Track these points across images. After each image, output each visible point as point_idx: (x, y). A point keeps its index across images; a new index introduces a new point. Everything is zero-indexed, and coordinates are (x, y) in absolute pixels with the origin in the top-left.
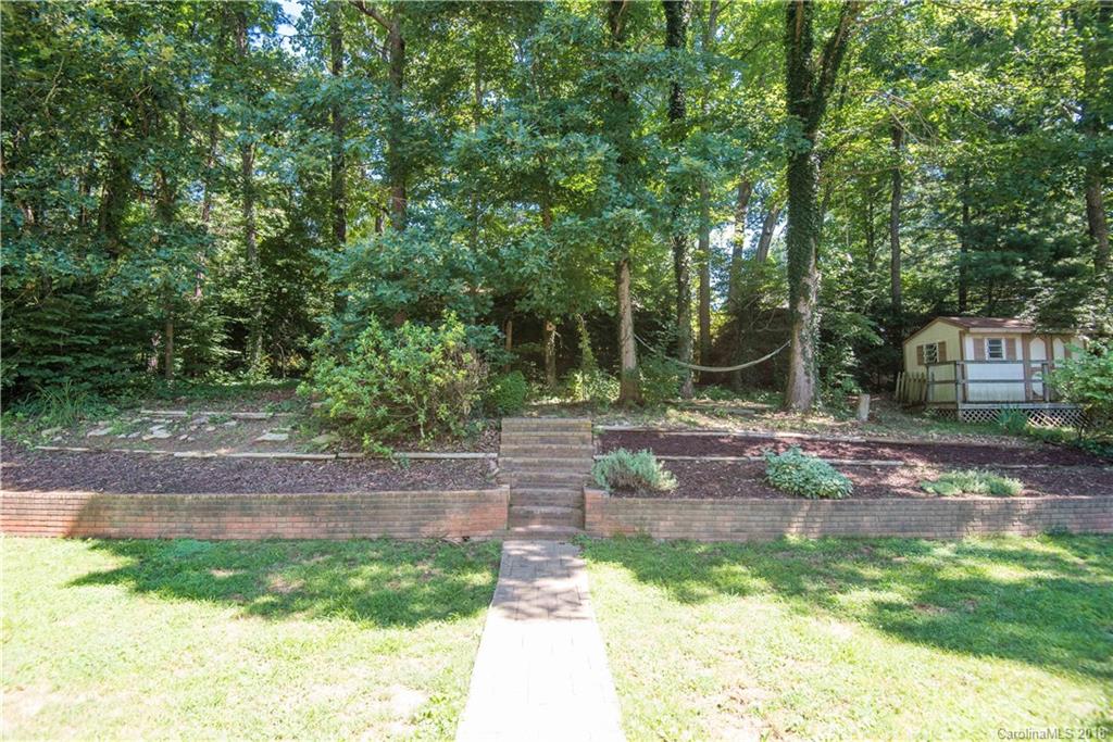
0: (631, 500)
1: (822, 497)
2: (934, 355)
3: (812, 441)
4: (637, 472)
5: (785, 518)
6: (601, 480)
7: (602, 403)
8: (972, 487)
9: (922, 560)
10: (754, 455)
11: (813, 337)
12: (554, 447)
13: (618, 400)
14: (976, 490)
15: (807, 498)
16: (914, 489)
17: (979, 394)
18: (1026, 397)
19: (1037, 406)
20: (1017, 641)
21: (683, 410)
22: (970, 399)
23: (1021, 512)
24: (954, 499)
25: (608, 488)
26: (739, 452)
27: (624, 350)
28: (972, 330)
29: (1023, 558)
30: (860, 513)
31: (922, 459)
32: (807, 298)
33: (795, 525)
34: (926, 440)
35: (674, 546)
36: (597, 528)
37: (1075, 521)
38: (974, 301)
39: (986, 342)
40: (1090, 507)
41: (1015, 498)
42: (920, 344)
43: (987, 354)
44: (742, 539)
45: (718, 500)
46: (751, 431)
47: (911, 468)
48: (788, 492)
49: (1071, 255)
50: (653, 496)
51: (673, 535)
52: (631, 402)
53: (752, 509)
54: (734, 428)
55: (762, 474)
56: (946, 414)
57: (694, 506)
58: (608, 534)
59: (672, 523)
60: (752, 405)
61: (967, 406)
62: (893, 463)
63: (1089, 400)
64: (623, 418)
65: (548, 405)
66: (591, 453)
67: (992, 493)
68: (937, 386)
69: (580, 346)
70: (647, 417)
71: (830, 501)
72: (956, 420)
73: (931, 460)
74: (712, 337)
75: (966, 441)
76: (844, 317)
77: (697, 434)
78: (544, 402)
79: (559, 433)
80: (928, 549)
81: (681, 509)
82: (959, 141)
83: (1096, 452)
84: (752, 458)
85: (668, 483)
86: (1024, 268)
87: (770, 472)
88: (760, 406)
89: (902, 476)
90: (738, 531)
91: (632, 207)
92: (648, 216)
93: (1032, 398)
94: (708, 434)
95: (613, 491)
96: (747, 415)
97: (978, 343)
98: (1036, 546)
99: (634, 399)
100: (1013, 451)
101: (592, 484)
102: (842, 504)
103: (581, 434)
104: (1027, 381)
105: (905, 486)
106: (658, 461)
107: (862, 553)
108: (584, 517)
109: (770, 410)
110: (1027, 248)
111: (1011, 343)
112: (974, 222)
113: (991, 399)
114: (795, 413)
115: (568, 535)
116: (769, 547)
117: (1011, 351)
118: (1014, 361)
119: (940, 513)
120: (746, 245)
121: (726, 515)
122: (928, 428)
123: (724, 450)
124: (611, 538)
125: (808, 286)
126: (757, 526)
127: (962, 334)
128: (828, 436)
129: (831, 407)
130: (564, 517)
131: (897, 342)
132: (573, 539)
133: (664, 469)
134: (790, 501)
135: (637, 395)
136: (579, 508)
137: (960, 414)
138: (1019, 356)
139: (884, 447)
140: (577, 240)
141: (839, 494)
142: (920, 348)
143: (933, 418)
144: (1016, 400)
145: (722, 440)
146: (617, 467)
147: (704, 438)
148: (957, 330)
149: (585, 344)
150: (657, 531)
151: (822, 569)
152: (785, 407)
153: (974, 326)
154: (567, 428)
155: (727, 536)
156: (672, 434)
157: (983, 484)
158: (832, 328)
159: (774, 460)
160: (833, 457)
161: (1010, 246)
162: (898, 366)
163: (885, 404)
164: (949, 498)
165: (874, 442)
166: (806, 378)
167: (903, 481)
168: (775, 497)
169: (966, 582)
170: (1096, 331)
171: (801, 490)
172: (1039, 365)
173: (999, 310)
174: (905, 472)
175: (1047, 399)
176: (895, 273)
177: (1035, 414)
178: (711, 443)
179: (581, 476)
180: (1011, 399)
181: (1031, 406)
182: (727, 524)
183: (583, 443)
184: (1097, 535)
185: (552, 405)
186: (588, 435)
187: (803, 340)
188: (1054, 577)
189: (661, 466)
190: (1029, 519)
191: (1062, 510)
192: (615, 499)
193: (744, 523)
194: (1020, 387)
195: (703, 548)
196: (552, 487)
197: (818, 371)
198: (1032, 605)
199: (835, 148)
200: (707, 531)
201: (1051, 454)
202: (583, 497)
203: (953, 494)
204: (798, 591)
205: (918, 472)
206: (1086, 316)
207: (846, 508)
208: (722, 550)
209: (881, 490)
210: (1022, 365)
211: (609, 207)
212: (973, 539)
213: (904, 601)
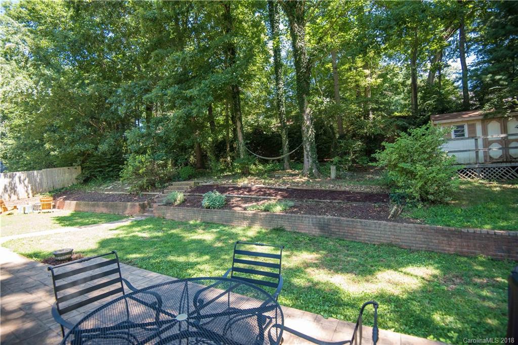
5: (194, 215)
19: (471, 166)
37: (288, 225)
43: (453, 135)
44: (184, 221)
53: (187, 211)
57: (174, 209)
59: (170, 215)
111: (472, 126)
117: (473, 131)
138: (480, 135)
144: (459, 163)
150: (167, 216)
155: (181, 220)
165: (290, 189)
191: (283, 220)
193: (185, 215)
200: (177, 217)
207: (209, 212)
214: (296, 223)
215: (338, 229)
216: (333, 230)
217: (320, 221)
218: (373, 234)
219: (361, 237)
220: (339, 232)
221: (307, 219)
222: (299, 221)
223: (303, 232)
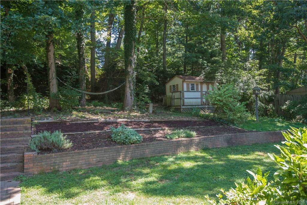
0: (49, 155)
1: (132, 144)
2: (175, 89)
3: (131, 122)
4: (53, 141)
5: (118, 154)
6: (33, 147)
7: (39, 110)
8: (181, 135)
9: (164, 163)
10: (108, 129)
11: (133, 81)
12: (8, 133)
13: (48, 108)
14: (183, 136)
15: (126, 145)
16: (164, 137)
17: (188, 103)
18: (202, 104)
19: (204, 106)
20: (188, 188)
21: (80, 111)
22: (185, 104)
23: (195, 143)
24: (176, 140)
25: (37, 151)
26: (102, 129)
27: (51, 84)
28: (186, 80)
29: (195, 159)
30: (145, 148)
31: (167, 127)
32: (131, 65)
33: (121, 156)
34: (170, 120)
35: (70, 173)
36: (30, 171)
37: (210, 144)
38: (188, 70)
39: (190, 85)
40: (214, 139)
41: (194, 138)
42: (170, 85)
43: (190, 89)
44: (101, 165)
45: (90, 150)
46: (108, 119)
47: (163, 130)
48: (119, 143)
49: (215, 56)
50: (61, 152)
51: (70, 168)
52: (55, 109)
53: (105, 152)
54: (101, 118)
55: (110, 137)
56: (177, 110)
57: (79, 154)
58: (36, 173)
59: (69, 163)
60: (110, 108)
61: (184, 107)
62: (158, 128)
63: (216, 104)
64: (50, 116)
65: (8, 111)
66: (30, 135)
67: (187, 137)
68: (175, 100)
69: (26, 81)
70: (62, 115)
71: (134, 145)
72: (180, 112)
73: (170, 127)
74: (97, 79)
75: (182, 119)
76: (146, 73)
77: (84, 122)
78: (6, 110)
79: (12, 126)
80: (167, 159)
81: (73, 156)
82: (183, 12)
83: (218, 121)
84: (107, 131)
85: (68, 145)
86: (202, 60)
87: (113, 136)
88: (113, 109)
89: (160, 133)
90: (99, 162)
91: (51, 15)
92: (59, 21)
93: (203, 104)
94: (89, 121)
95: (40, 151)
96: (107, 113)
97: (188, 85)
98: (199, 154)
99: (56, 107)
100: (196, 122)
101: (29, 150)
102: (139, 146)
103: (24, 125)
104: (202, 98)
105: (161, 137)
106: (64, 135)
107: (145, 163)
108: (23, 166)
109: (117, 110)
110: (203, 52)
111: (197, 85)
112: (189, 42)
113: (191, 104)
114: (126, 111)
115: (13, 177)
116: (111, 167)
117: (197, 88)
118: (197, 91)
119: (171, 145)
120: (112, 41)
121: (93, 156)
122: (171, 115)
123: (95, 128)
124: (38, 174)
125: (132, 60)
126: (107, 159)
127: (183, 82)
128: (137, 120)
129: (140, 109)
130: (12, 168)
131: (164, 84)
132: (17, 178)
133: (66, 139)
134: (120, 147)
135: (58, 105)
136: (21, 162)
137: (182, 110)
138: (200, 90)
139: (156, 123)
140: (20, 27)
141: (138, 142)
142: (171, 86)
143: (173, 111)
144: (198, 104)
145: (95, 124)
146: (43, 140)
147: (88, 123)
148: (181, 80)
149: (28, 80)
150: (62, 167)
151: (129, 172)
152: (123, 109)
153: (186, 79)
154: (16, 123)
155: (94, 165)
156: (73, 122)
157: (185, 134)
158: (141, 78)
159: (115, 131)
160: (137, 128)
161: (199, 52)
162: (164, 93)
163: (159, 107)
164: (174, 140)
165: (153, 121)
166: (131, 97)
167: (160, 135)
168: (114, 146)
169: (177, 169)
170: (221, 82)
171: (124, 142)
172: (205, 93)
173: (195, 74)
174: (161, 132)
175: (207, 104)
176: (164, 58)
177: (203, 109)
178: (91, 125)
179: (23, 146)
180: (197, 104)
181: (202, 106)
182: (94, 160)
183: (26, 130)
184: (216, 148)
185: (11, 111)
186: (29, 126)
187: (130, 82)
188: (202, 164)
189: (65, 137)
190: (197, 145)
191: (207, 141)
192: (40, 155)
193: (101, 158)
194: (199, 100)
195: (83, 171)
196: (6, 153)
197: (135, 94)
198: (195, 174)
199: (142, 6)
200: (86, 164)
201: (206, 122)
202: (23, 156)
203: (175, 138)
204: (118, 183)
205: (166, 131)
206: (218, 77)
207: (140, 147)
208: (91, 171)
209: (153, 139)
210: (200, 93)
211: (39, 13)
212: (181, 154)
213: (155, 180)
214: (215, 142)
215: (235, 141)
216: (233, 142)
217: (227, 138)
218: (250, 140)
219: (245, 143)
220: (236, 142)
221: (221, 137)
222: (217, 140)
223: (218, 147)
